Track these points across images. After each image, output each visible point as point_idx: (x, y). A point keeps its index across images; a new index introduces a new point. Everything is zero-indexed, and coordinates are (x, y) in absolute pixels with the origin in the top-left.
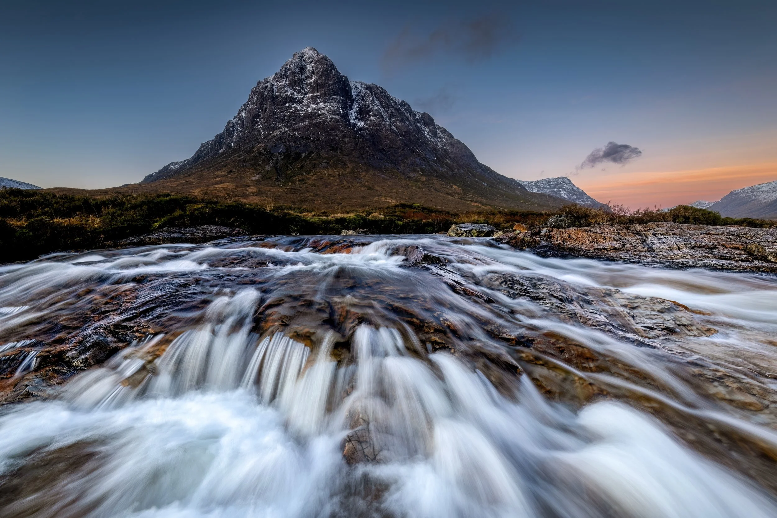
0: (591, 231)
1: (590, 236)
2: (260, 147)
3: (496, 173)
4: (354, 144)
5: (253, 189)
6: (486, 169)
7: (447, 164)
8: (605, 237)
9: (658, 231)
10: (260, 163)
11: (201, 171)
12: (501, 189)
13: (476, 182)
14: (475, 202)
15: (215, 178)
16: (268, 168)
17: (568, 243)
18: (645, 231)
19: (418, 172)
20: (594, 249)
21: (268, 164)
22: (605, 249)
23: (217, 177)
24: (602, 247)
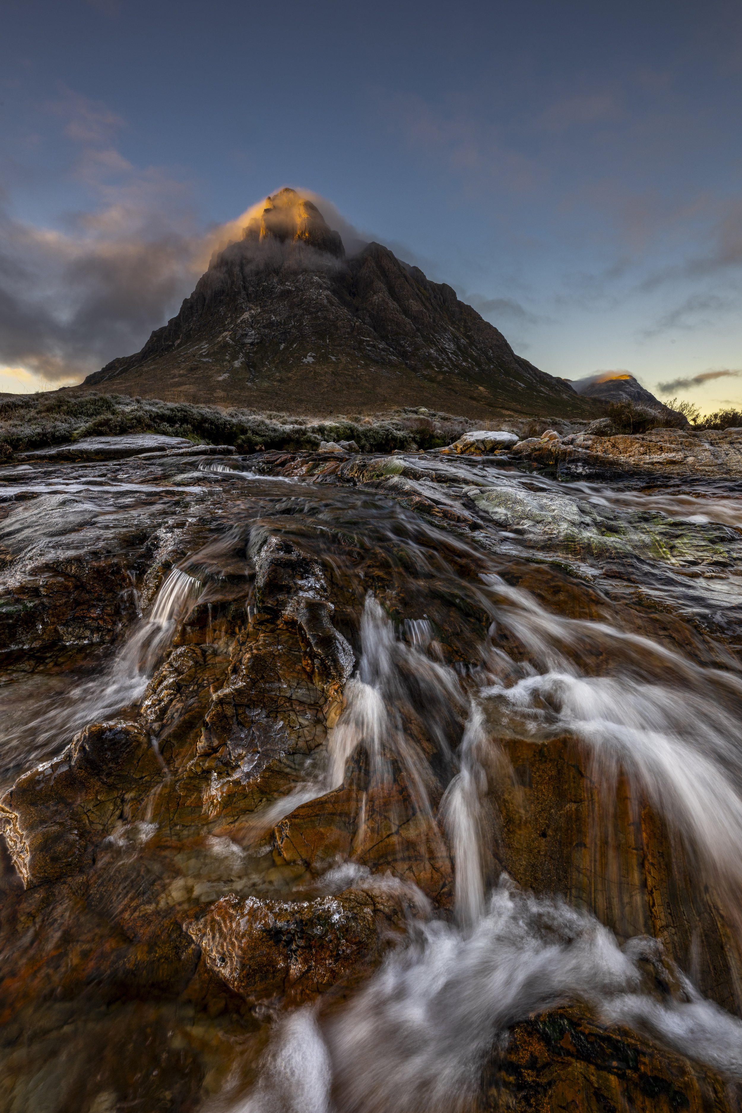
0: (643, 439)
1: (642, 446)
2: (226, 336)
3: (537, 369)
4: (349, 330)
5: (220, 393)
6: (525, 365)
7: (472, 357)
8: (661, 447)
9: (737, 438)
10: (227, 358)
11: (154, 369)
12: (543, 392)
13: (511, 381)
14: (507, 409)
15: (173, 378)
16: (237, 364)
17: (611, 456)
18: (720, 439)
19: (432, 368)
20: (644, 463)
21: (237, 358)
22: (658, 462)
23: (174, 377)
24: (655, 460)
